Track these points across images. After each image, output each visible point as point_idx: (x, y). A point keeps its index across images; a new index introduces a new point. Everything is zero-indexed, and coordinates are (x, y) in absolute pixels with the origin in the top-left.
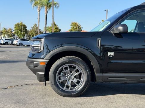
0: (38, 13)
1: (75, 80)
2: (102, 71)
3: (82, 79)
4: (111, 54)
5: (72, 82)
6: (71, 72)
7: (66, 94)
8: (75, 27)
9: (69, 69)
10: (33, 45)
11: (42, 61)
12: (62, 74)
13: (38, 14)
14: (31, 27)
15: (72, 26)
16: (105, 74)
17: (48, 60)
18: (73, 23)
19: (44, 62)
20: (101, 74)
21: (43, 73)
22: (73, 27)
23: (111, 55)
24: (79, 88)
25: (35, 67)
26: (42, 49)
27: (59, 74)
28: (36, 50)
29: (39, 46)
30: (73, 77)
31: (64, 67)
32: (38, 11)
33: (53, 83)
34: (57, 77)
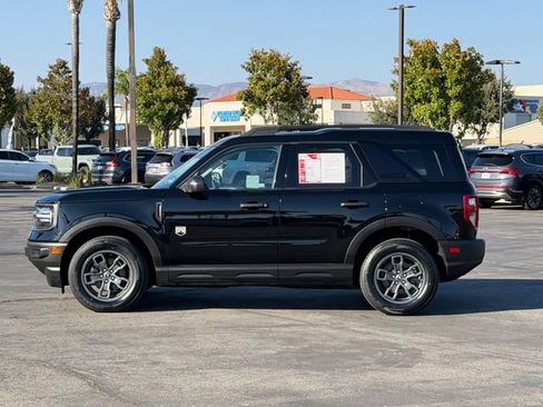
0: (74, 16)
1: (117, 281)
2: (166, 262)
3: (131, 278)
4: (181, 230)
5: (112, 284)
6: (109, 266)
7: (102, 306)
8: (270, 78)
9: (104, 261)
10: (38, 216)
11: (56, 247)
12: (92, 269)
13: (73, 22)
14: (39, 79)
15: (251, 70)
16: (171, 269)
17: (65, 245)
18: (256, 58)
19: (58, 247)
20: (165, 269)
21: (58, 269)
22: (260, 79)
23: (180, 233)
24: (125, 294)
25: (42, 257)
26: (55, 223)
27: (88, 270)
28: (44, 224)
29: (50, 216)
30: (113, 274)
31: (94, 256)
32: (72, 7)
33: (77, 288)
34: (84, 276)
